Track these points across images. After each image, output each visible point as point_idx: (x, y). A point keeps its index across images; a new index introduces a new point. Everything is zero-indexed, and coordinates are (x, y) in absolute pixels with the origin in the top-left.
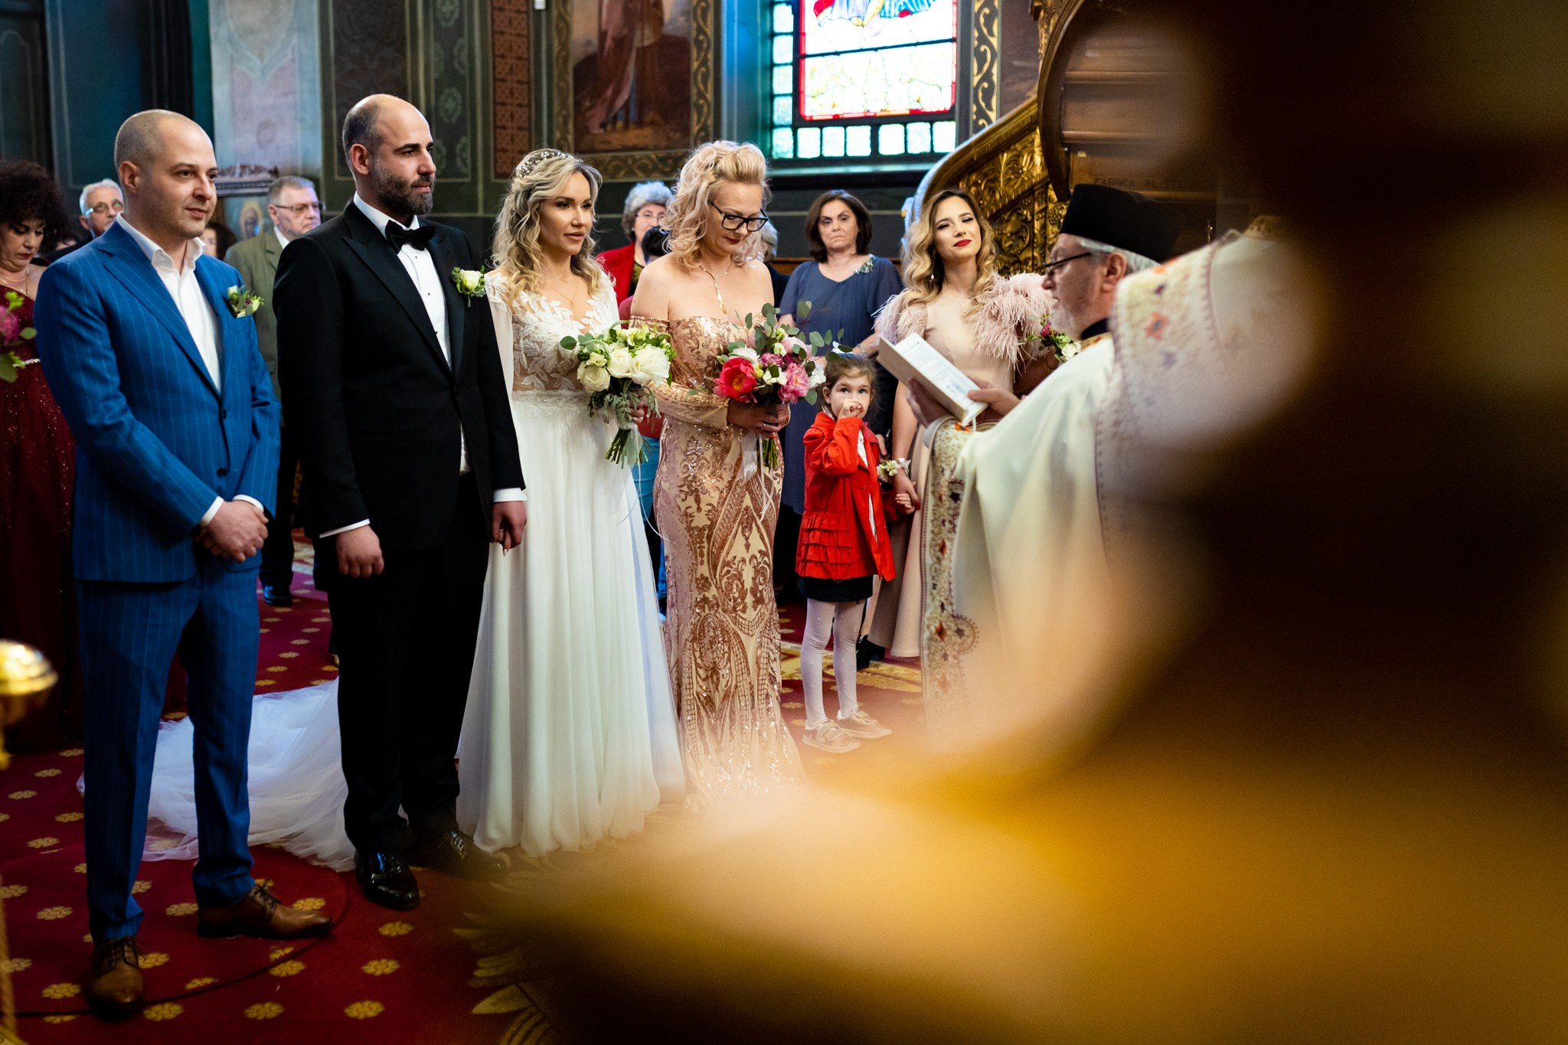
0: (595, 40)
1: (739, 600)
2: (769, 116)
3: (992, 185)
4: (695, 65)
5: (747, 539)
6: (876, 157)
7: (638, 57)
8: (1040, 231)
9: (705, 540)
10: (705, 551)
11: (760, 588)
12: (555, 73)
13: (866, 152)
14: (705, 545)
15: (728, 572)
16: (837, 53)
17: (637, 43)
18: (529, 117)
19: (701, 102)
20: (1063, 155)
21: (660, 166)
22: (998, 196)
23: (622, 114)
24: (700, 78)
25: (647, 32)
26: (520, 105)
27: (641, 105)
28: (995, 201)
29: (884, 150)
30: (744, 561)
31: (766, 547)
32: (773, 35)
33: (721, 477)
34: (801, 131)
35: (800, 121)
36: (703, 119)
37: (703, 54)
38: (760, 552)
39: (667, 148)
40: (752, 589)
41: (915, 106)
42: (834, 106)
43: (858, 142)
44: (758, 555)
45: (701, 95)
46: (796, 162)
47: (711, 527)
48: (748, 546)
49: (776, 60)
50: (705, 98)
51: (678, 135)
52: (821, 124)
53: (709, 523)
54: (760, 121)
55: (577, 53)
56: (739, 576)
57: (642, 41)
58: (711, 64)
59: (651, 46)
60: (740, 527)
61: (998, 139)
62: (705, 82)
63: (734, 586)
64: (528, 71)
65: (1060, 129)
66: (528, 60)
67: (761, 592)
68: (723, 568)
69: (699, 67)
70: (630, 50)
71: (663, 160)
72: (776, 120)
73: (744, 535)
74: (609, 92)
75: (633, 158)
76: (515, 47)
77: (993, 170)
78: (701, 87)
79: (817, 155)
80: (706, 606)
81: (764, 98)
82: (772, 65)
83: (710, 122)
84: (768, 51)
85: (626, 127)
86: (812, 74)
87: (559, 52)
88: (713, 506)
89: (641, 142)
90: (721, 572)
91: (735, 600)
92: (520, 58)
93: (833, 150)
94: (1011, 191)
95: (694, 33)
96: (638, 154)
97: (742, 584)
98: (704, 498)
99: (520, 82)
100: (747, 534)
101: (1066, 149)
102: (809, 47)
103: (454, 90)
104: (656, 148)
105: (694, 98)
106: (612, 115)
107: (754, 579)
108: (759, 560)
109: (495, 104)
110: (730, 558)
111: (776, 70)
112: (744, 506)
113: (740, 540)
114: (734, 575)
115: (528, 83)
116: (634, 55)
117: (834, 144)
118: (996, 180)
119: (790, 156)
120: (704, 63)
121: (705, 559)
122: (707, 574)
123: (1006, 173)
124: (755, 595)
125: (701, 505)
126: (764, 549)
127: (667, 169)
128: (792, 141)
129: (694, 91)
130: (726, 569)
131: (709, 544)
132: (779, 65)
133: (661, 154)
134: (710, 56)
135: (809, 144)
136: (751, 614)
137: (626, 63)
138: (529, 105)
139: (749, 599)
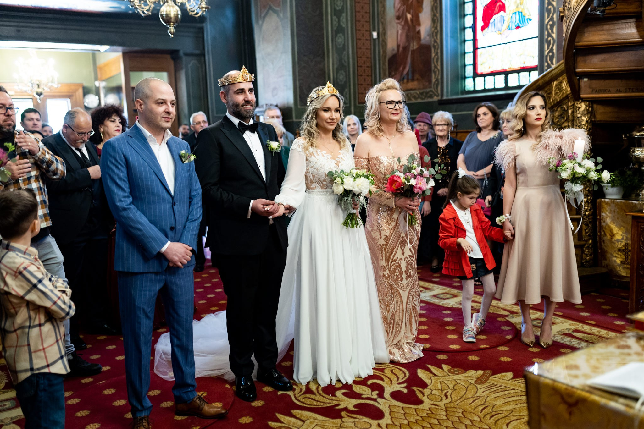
0: (396, 49)
1: (399, 276)
2: (464, 73)
3: (549, 96)
4: (433, 55)
5: (403, 250)
6: (507, 88)
7: (412, 54)
8: (571, 114)
9: (383, 250)
10: (384, 254)
11: (410, 271)
12: (381, 62)
13: (503, 85)
14: (384, 252)
15: (394, 264)
16: (491, 46)
17: (411, 48)
18: (372, 80)
19: (436, 70)
20: (577, 80)
21: (421, 96)
22: (552, 100)
23: (406, 77)
24: (435, 60)
25: (415, 44)
26: (368, 76)
27: (413, 72)
28: (551, 102)
29: (510, 84)
30: (401, 259)
31: (412, 253)
32: (465, 41)
33: (390, 224)
34: (477, 79)
35: (476, 75)
36: (437, 76)
37: (436, 51)
38: (409, 256)
39: (423, 88)
40: (405, 271)
41: (523, 66)
42: (489, 68)
43: (499, 81)
44: (408, 257)
45: (436, 67)
46: (475, 91)
47: (386, 245)
48: (403, 253)
49: (466, 51)
50: (437, 68)
51: (427, 83)
52: (484, 75)
53: (385, 243)
54: (460, 76)
55: (389, 54)
56: (399, 266)
57: (413, 47)
58: (439, 54)
59: (417, 49)
60: (400, 246)
61: (551, 76)
62: (437, 62)
63: (397, 270)
64: (371, 63)
65: (575, 69)
66: (371, 58)
67: (410, 273)
68: (392, 262)
69: (435, 56)
70: (409, 50)
71: (421, 94)
72: (467, 75)
73: (401, 248)
74: (401, 69)
75: (410, 93)
76: (366, 53)
77: (549, 89)
78: (436, 64)
79: (483, 88)
80: (384, 278)
81: (461, 67)
82: (465, 53)
83: (439, 77)
84: (463, 48)
85: (408, 82)
86: (481, 55)
87: (383, 55)
88: (387, 236)
89: (413, 87)
90: (391, 264)
91: (397, 276)
92: (367, 58)
93: (489, 86)
94: (558, 98)
95: (433, 43)
96: (412, 92)
97: (401, 269)
98: (383, 233)
99: (368, 67)
100: (403, 248)
101: (578, 78)
102: (479, 45)
103: (343, 72)
104: (419, 89)
105: (433, 68)
106: (402, 77)
107: (406, 267)
108: (409, 259)
109: (358, 76)
110: (395, 258)
111: (466, 55)
112: (401, 236)
113: (400, 250)
114: (397, 265)
115: (371, 67)
116: (410, 53)
117: (491, 83)
118: (551, 93)
119: (472, 89)
120: (437, 54)
121: (384, 258)
122: (385, 265)
123: (555, 90)
124: (407, 274)
125: (382, 235)
126: (411, 254)
127: (423, 97)
128: (473, 83)
129: (433, 65)
130: (393, 263)
131: (385, 251)
132: (467, 53)
133: (421, 91)
134: (439, 51)
135: (480, 84)
136: (405, 282)
137: (407, 57)
138: (371, 76)
139: (404, 276)
